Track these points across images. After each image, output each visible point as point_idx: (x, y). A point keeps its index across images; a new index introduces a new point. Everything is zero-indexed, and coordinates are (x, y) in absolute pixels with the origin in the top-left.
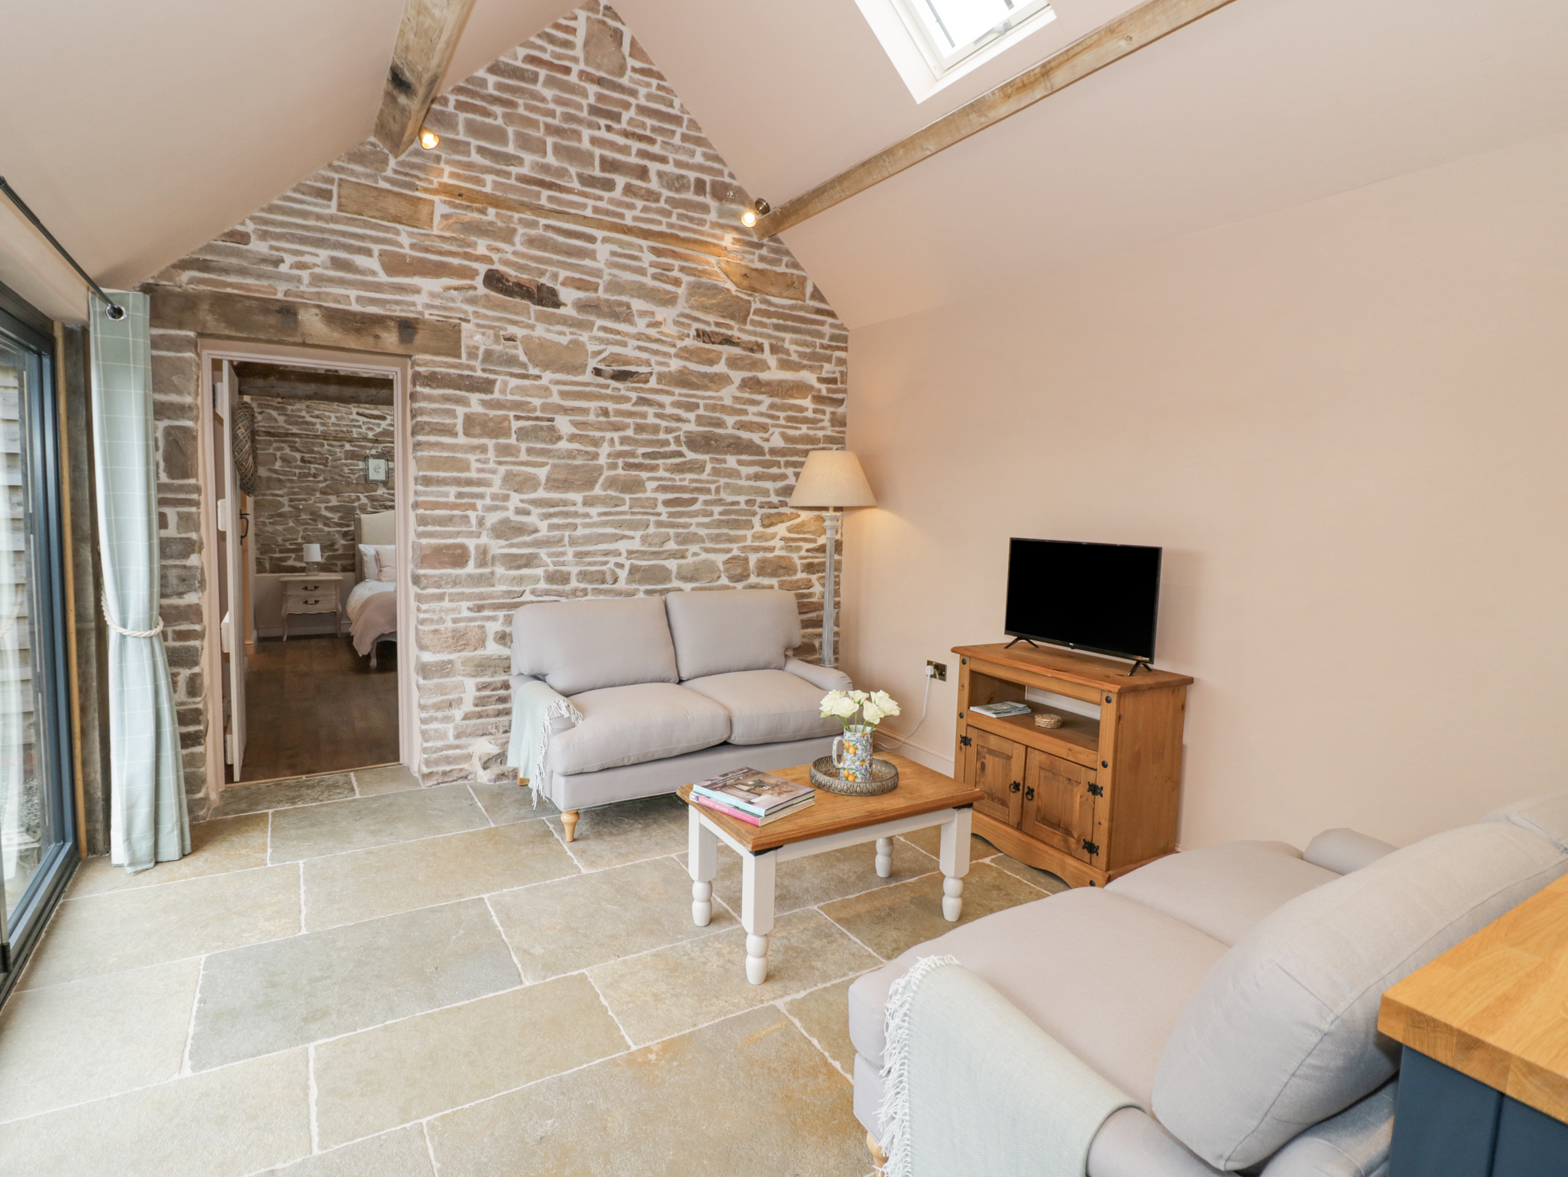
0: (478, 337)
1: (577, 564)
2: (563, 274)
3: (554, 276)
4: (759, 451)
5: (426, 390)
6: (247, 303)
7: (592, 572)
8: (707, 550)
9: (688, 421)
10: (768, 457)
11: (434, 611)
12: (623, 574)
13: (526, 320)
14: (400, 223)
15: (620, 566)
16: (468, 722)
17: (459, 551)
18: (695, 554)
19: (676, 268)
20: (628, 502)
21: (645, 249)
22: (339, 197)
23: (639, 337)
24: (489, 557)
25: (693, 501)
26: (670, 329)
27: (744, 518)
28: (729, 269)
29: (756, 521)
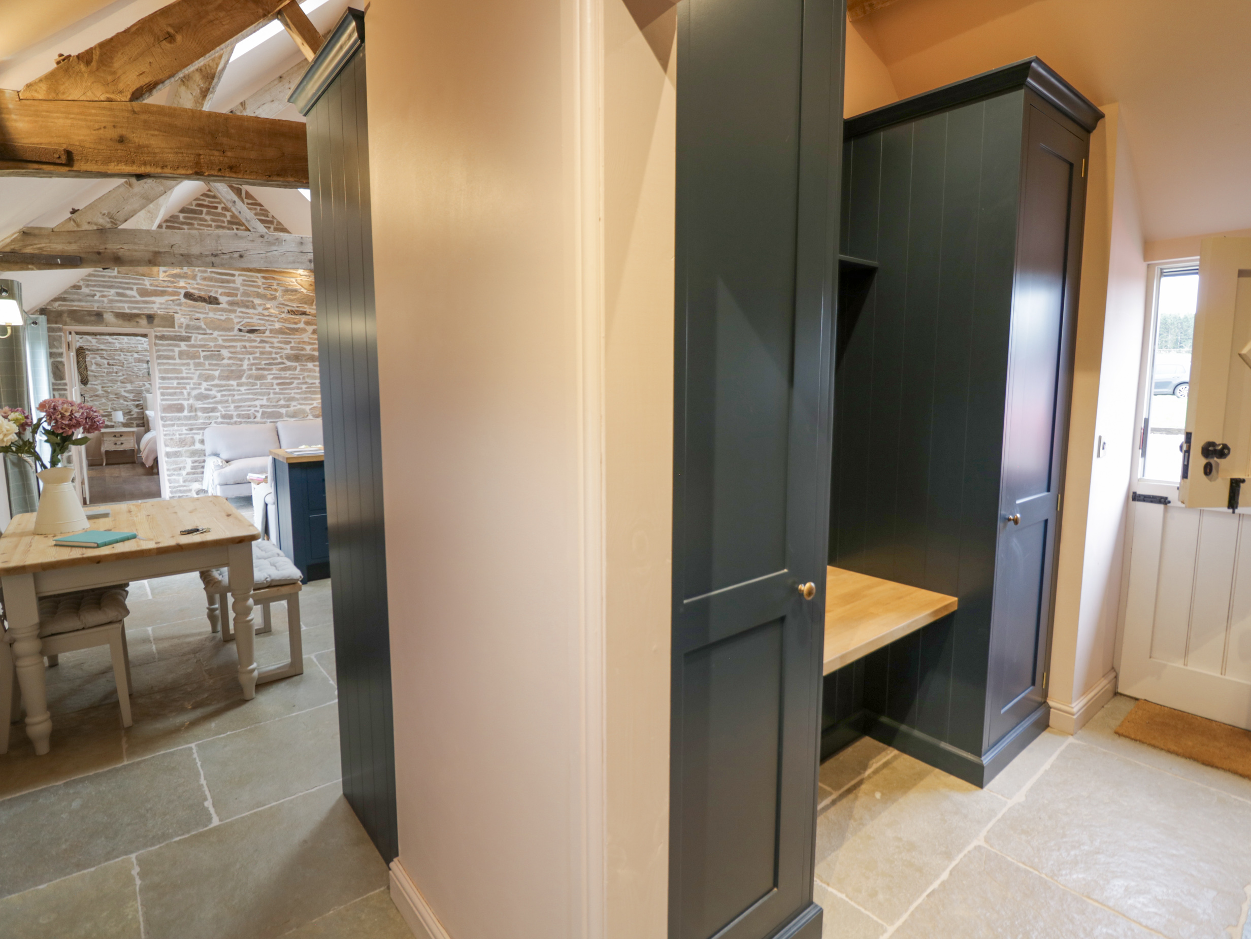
0: (182, 319)
1: (235, 411)
2: (220, 291)
3: (216, 292)
5: (161, 342)
6: (82, 313)
7: (243, 414)
8: (301, 404)
9: (287, 349)
11: (170, 431)
12: (259, 415)
13: (204, 311)
14: (145, 276)
15: (258, 411)
16: (188, 476)
17: (180, 406)
18: (294, 406)
19: (275, 284)
20: (259, 384)
21: (259, 278)
23: (259, 314)
24: (193, 409)
25: (291, 383)
26: (274, 310)
28: (302, 283)
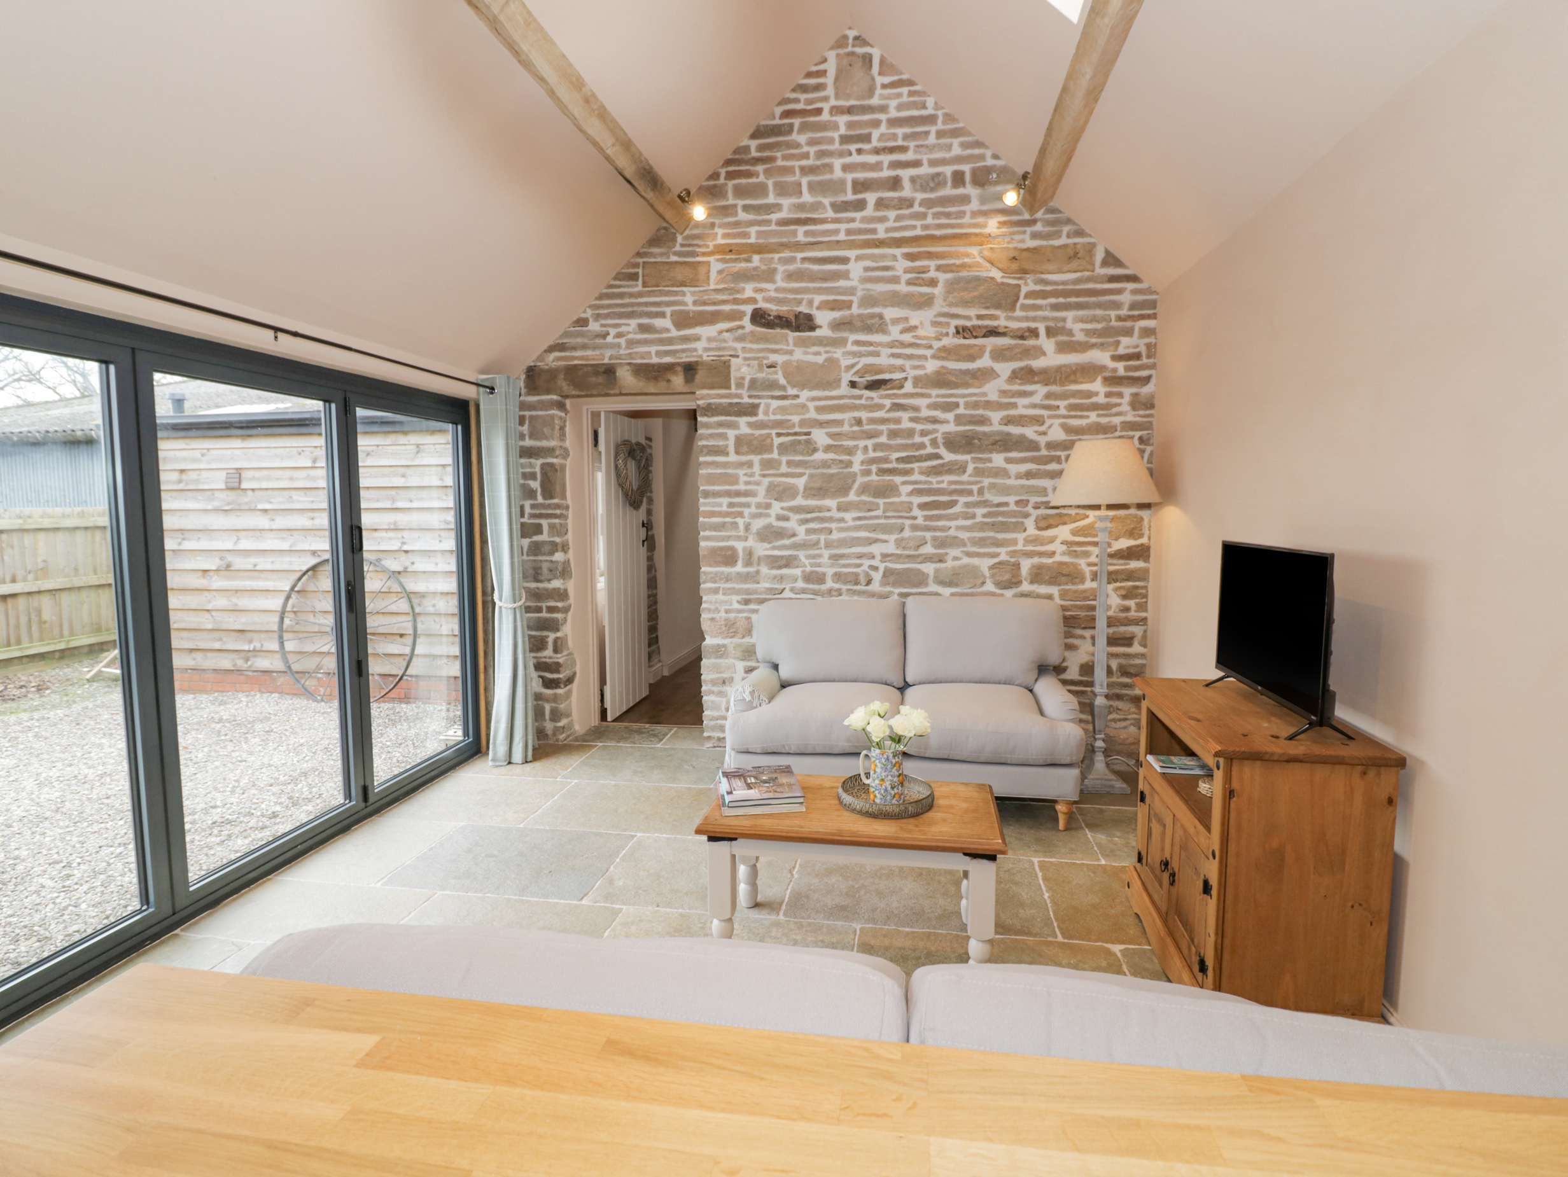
0: (744, 369)
1: (832, 566)
2: (818, 299)
3: (812, 303)
4: (1033, 446)
5: (705, 420)
6: (585, 369)
7: (846, 574)
8: (969, 554)
9: (946, 422)
10: (1044, 452)
11: (711, 602)
12: (877, 577)
13: (785, 347)
14: (686, 286)
15: (876, 569)
17: (730, 553)
18: (955, 558)
19: (932, 268)
20: (882, 507)
21: (899, 258)
22: (643, 276)
23: (891, 345)
24: (755, 559)
25: (953, 503)
26: (928, 331)
27: (1014, 520)
28: (994, 256)
29: (1030, 523)
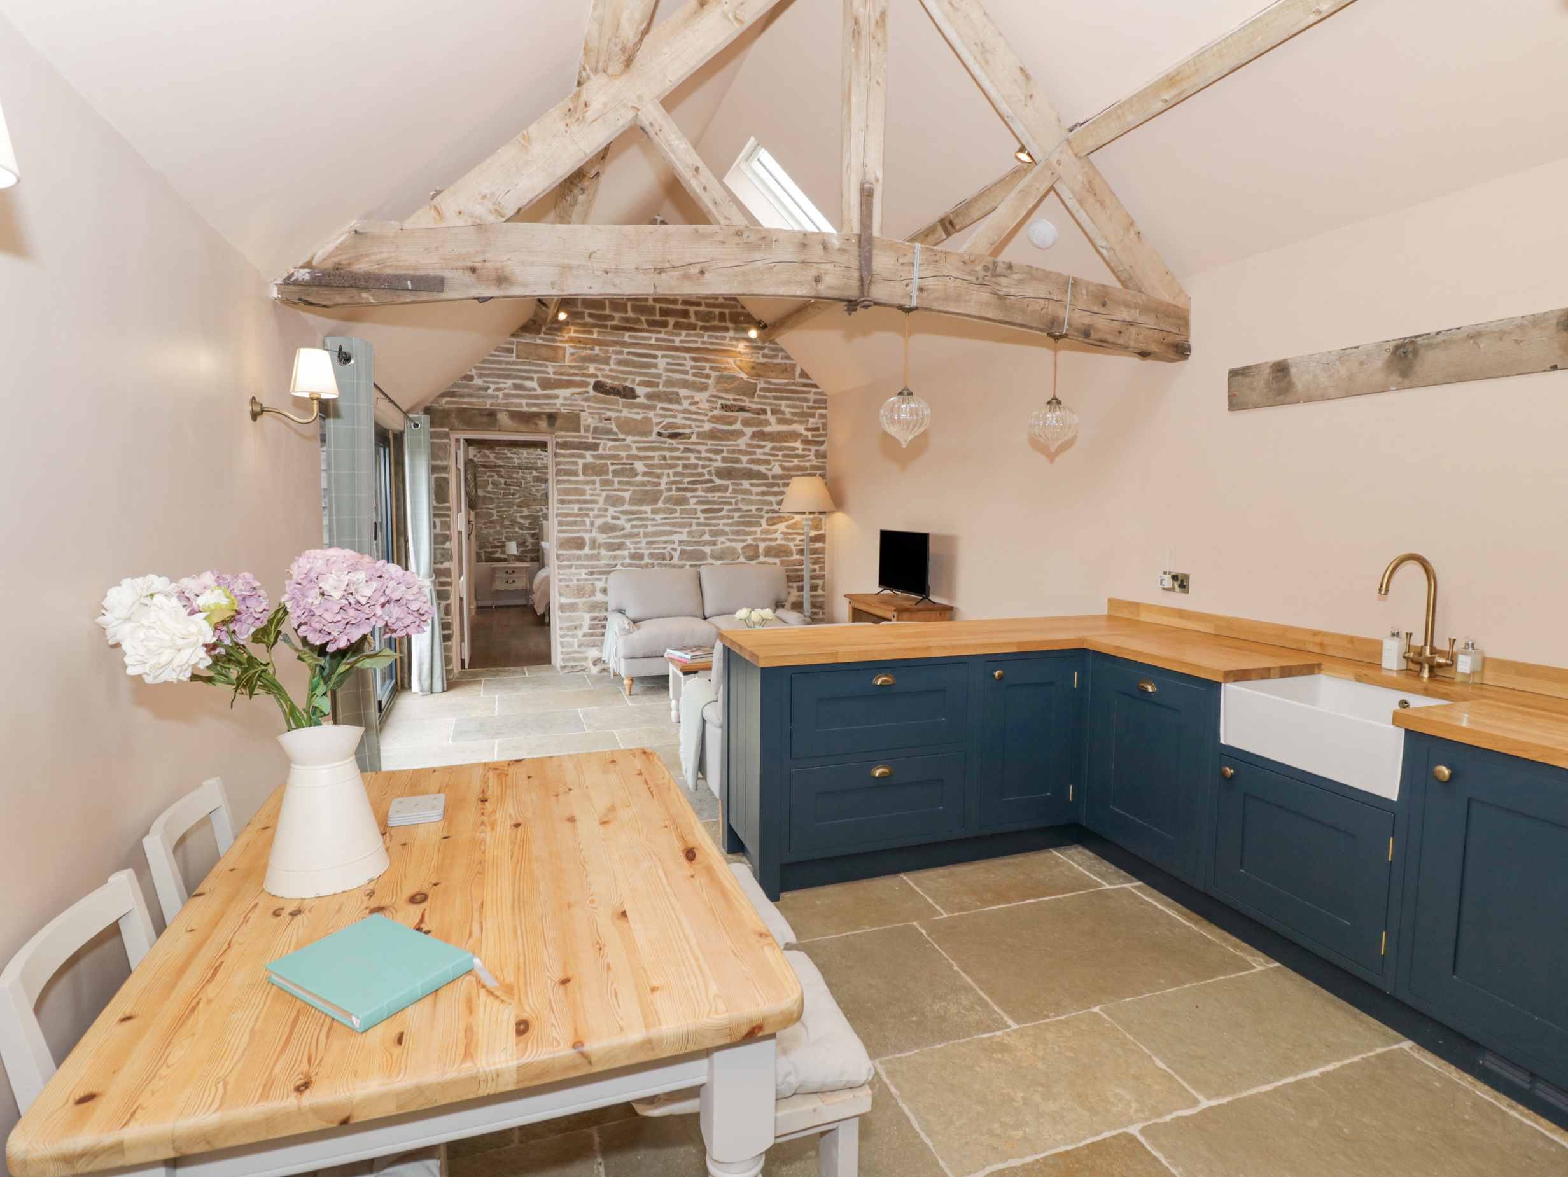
0: (590, 420)
1: (648, 548)
2: (638, 379)
3: (633, 381)
4: (765, 477)
5: (562, 451)
6: (473, 412)
7: (657, 554)
8: (730, 540)
9: (716, 460)
10: (771, 481)
11: (567, 574)
12: (676, 555)
13: (617, 408)
14: (548, 361)
15: (675, 550)
16: (585, 638)
17: (580, 541)
18: (722, 543)
19: (707, 368)
20: (679, 511)
21: (688, 359)
22: (517, 351)
23: (685, 411)
24: (597, 544)
25: (721, 510)
26: (705, 405)
27: (755, 520)
28: (742, 365)
29: (764, 522)
